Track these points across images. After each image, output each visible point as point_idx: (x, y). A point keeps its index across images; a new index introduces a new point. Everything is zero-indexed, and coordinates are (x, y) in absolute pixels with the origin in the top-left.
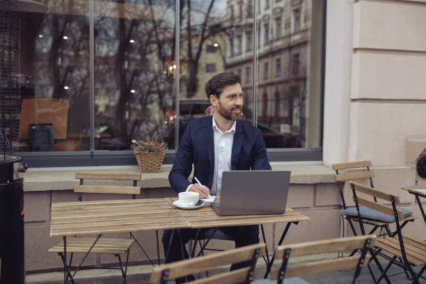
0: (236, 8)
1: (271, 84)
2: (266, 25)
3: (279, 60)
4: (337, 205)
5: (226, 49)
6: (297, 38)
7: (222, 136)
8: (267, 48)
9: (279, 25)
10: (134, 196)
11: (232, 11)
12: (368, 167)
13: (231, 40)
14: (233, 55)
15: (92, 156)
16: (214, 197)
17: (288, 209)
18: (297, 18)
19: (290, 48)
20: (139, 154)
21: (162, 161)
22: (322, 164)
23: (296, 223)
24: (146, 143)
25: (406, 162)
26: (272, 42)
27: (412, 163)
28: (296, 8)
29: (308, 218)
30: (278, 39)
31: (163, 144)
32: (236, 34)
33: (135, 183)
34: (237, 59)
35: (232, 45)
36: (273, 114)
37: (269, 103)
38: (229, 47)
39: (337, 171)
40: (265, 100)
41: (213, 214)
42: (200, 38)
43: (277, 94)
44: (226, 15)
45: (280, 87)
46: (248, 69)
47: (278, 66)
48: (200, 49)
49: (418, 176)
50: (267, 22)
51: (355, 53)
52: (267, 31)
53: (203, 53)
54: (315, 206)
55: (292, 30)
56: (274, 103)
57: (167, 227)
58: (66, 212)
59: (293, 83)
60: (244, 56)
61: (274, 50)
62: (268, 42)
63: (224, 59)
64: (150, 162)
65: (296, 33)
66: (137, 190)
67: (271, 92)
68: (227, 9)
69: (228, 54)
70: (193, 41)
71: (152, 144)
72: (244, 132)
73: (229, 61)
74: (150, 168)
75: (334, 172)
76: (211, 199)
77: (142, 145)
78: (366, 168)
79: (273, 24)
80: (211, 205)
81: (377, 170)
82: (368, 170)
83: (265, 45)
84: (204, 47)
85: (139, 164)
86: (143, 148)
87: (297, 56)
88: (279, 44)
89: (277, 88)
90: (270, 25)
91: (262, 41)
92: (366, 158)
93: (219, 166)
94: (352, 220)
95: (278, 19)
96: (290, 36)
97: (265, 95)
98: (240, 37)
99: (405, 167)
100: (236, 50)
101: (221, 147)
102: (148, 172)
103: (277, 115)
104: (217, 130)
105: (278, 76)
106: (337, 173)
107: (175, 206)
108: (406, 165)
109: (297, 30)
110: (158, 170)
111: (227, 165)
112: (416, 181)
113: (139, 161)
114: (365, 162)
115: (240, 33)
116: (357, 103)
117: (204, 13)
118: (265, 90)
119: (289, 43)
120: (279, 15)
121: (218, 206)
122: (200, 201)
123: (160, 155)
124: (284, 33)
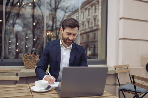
4: (114, 84)
7: (65, 50)
10: (15, 82)
12: (127, 67)
15: (2, 61)
20: (24, 60)
21: (36, 64)
24: (28, 55)
25: (142, 65)
27: (144, 66)
31: (37, 56)
33: (17, 75)
39: (115, 69)
49: (147, 71)
51: (120, 20)
64: (30, 64)
66: (17, 78)
71: (32, 56)
74: (30, 67)
75: (114, 69)
77: (27, 56)
78: (127, 68)
81: (131, 68)
82: (128, 68)
85: (25, 65)
86: (27, 57)
92: (126, 63)
94: (123, 91)
99: (141, 67)
101: (64, 55)
102: (29, 69)
104: (62, 46)
106: (116, 70)
107: (32, 90)
108: (142, 67)
110: (34, 68)
112: (146, 73)
113: (25, 64)
114: (126, 65)
116: (122, 40)
121: (60, 90)
122: (49, 86)
123: (35, 61)
124: (84, 28)
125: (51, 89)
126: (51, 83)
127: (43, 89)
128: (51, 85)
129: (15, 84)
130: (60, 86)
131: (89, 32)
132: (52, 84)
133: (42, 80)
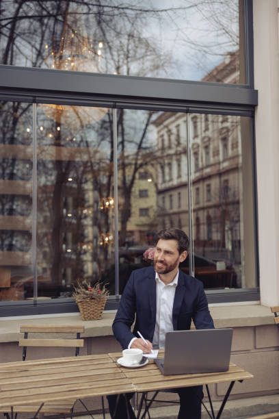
0: (166, 137)
1: (203, 208)
2: (196, 154)
3: (209, 186)
5: (157, 176)
6: (226, 165)
7: (165, 288)
8: (198, 174)
9: (207, 153)
10: (77, 351)
11: (163, 141)
13: (162, 167)
14: (164, 181)
15: (35, 304)
16: (157, 351)
17: (232, 365)
18: (225, 146)
19: (220, 174)
20: (81, 302)
21: (103, 308)
22: (260, 304)
23: (241, 381)
24: (87, 292)
26: (202, 169)
28: (223, 136)
29: (252, 376)
30: (208, 166)
31: (104, 290)
32: (166, 161)
33: (78, 336)
34: (168, 185)
35: (163, 172)
36: (206, 238)
37: (202, 227)
38: (160, 175)
39: (275, 313)
40: (198, 224)
41: (157, 372)
42: (133, 167)
43: (209, 218)
44: (158, 144)
45: (211, 211)
46: (179, 194)
47: (209, 191)
48: (134, 178)
50: (196, 150)
52: (197, 159)
53: (136, 181)
54: (256, 348)
55: (221, 158)
56: (206, 227)
57: (113, 392)
58: (13, 375)
59: (224, 207)
60: (175, 182)
61: (205, 176)
62: (198, 169)
63: (156, 185)
64: (92, 309)
65: (225, 160)
66: (80, 343)
67: (203, 216)
68: (158, 139)
69: (160, 180)
70: (127, 170)
71: (94, 291)
72: (186, 285)
73: (161, 187)
74: (92, 316)
76: (154, 354)
77: (85, 293)
79: (202, 152)
80: (155, 362)
83: (195, 172)
84: (137, 176)
85: (81, 311)
86: (85, 296)
87: (226, 181)
88: (208, 171)
89: (208, 212)
90: (200, 153)
91: (193, 168)
93: (161, 317)
95: (207, 147)
96: (219, 163)
97: (197, 219)
98: (170, 164)
100: (167, 178)
101: (163, 299)
102: (90, 319)
103: (210, 239)
104: (160, 283)
105: (209, 200)
106: (276, 316)
107: (119, 365)
109: (226, 157)
110: (99, 317)
111: (168, 317)
113: (81, 309)
115: (170, 161)
117: (136, 144)
118: (197, 214)
119: (219, 170)
120: (207, 143)
121: (163, 363)
122: (144, 357)
123: (101, 303)
124: (212, 160)
125: (147, 362)
126: (146, 351)
127: (136, 363)
128: (146, 356)
129: (76, 355)
130: (162, 356)
131: (228, 171)
132: (148, 353)
133: (127, 348)
